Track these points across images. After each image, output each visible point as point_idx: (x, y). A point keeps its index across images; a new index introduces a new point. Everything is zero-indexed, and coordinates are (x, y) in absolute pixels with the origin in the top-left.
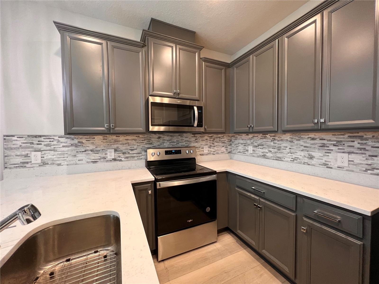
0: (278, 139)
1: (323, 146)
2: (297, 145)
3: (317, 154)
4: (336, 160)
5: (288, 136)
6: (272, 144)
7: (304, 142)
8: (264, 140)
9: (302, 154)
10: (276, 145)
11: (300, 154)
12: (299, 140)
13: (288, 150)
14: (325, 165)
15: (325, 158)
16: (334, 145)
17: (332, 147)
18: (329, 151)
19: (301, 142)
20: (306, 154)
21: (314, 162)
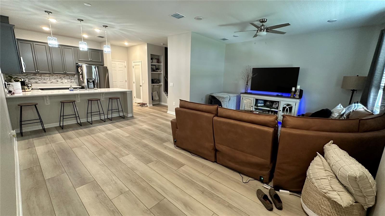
0: (44, 76)
1: (61, 78)
2: (52, 78)
3: (59, 80)
4: (64, 81)
5: (48, 75)
6: (40, 77)
7: (55, 77)
8: (35, 76)
9: (54, 80)
10: (42, 78)
11: (53, 81)
12: (52, 76)
13: (48, 79)
14: (62, 83)
15: (62, 81)
16: (63, 77)
17: (63, 78)
18: (62, 79)
19: (53, 77)
20: (56, 80)
21: (58, 82)
